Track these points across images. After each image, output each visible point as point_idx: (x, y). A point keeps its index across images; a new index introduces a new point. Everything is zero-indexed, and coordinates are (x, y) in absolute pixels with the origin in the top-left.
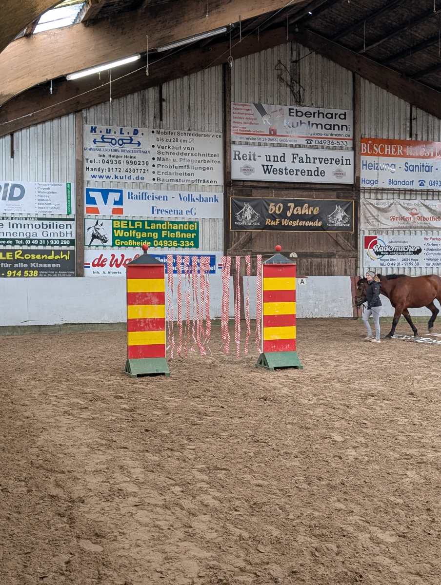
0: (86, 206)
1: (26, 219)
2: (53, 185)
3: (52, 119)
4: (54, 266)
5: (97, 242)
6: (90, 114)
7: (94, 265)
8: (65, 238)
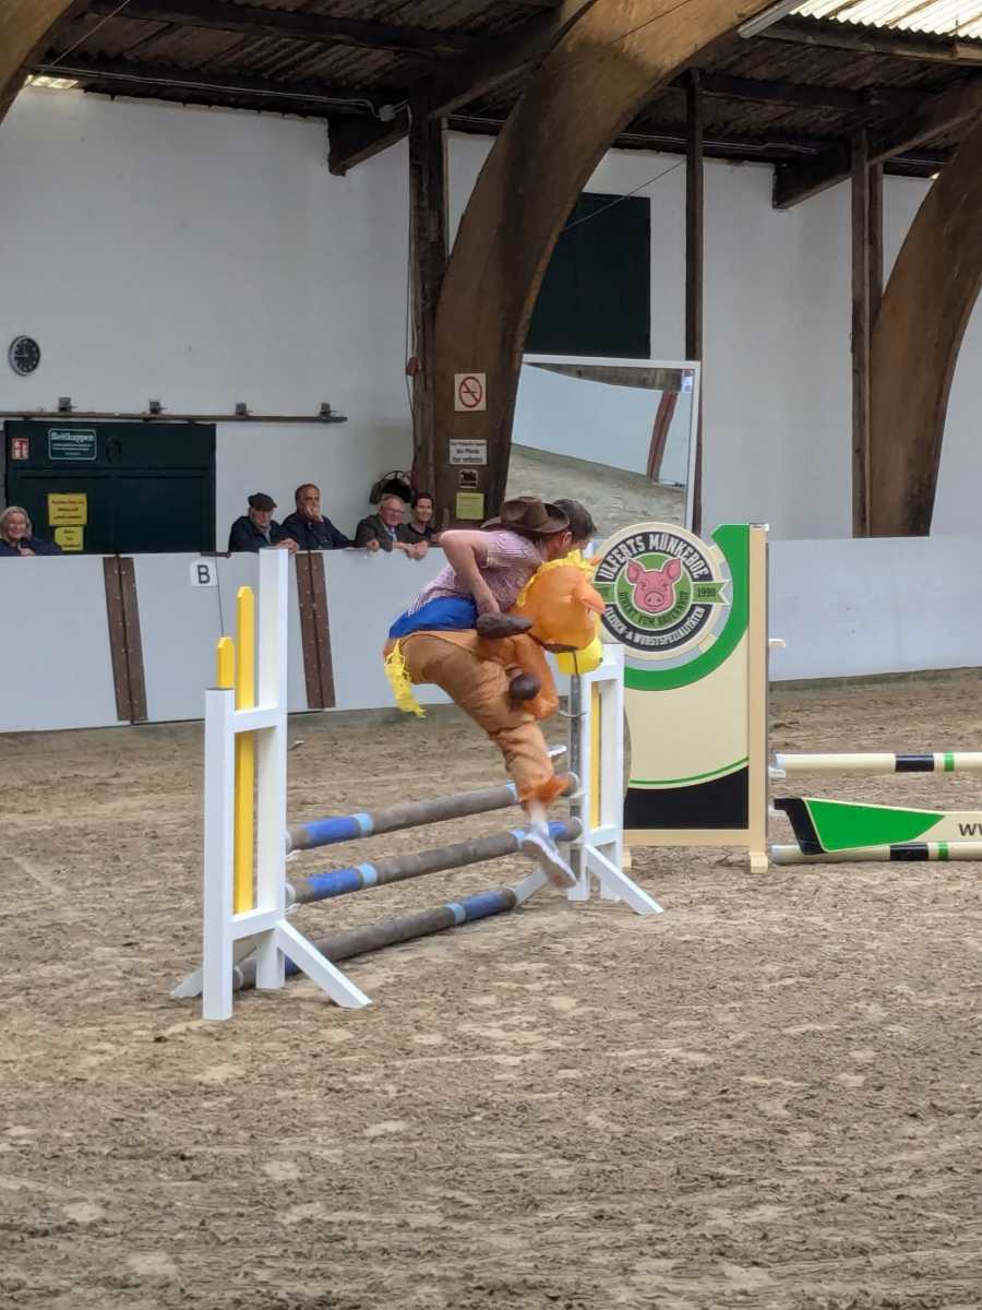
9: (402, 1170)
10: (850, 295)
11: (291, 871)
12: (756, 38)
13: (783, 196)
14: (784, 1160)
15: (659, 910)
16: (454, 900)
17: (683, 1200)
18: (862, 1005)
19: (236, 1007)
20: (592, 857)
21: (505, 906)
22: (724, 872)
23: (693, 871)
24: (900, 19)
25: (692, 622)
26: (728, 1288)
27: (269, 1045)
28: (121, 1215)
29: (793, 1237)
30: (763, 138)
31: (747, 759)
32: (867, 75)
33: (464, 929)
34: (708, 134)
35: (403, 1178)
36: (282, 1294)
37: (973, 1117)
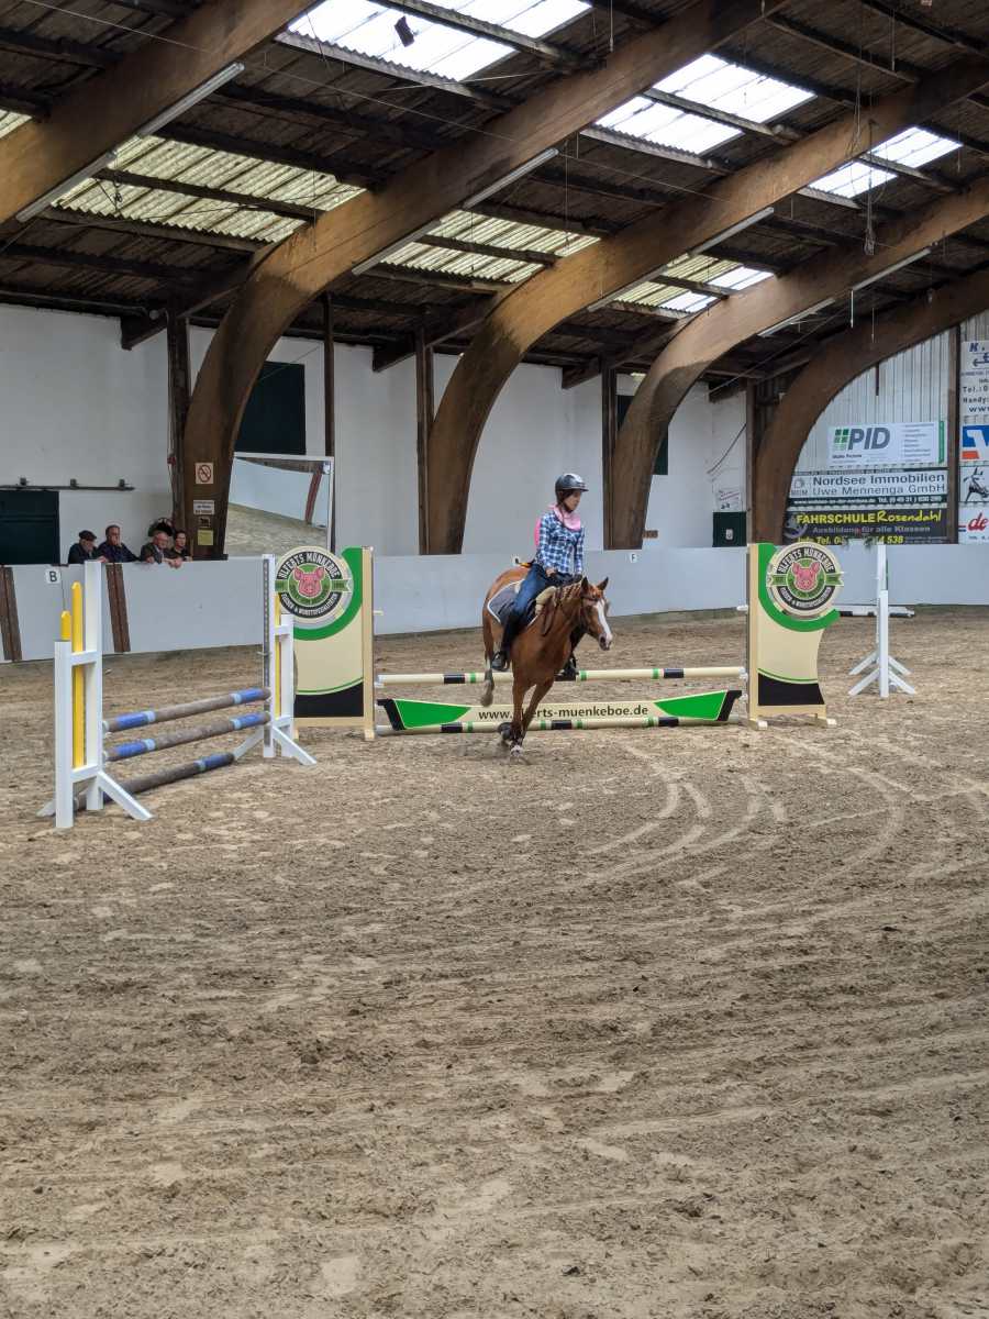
0: (963, 449)
1: (891, 471)
2: (922, 425)
3: (922, 340)
4: (922, 529)
5: (975, 496)
6: (970, 327)
7: (971, 528)
8: (936, 493)
9: (171, 910)
10: (415, 419)
11: (106, 744)
12: (362, 276)
13: (378, 365)
14: (385, 898)
15: (314, 762)
16: (200, 758)
17: (329, 922)
18: (426, 812)
19: (75, 821)
20: (276, 732)
21: (228, 761)
22: (350, 741)
23: (333, 740)
24: (441, 266)
25: (331, 602)
26: (355, 969)
27: (94, 842)
28: (11, 939)
29: (390, 940)
30: (366, 331)
31: (362, 678)
32: (424, 296)
33: (205, 775)
34: (336, 328)
35: (171, 914)
36: (103, 981)
37: (487, 872)
